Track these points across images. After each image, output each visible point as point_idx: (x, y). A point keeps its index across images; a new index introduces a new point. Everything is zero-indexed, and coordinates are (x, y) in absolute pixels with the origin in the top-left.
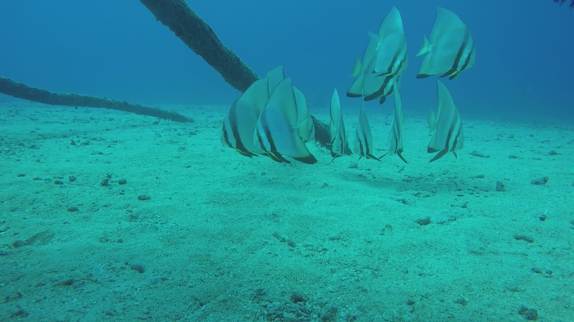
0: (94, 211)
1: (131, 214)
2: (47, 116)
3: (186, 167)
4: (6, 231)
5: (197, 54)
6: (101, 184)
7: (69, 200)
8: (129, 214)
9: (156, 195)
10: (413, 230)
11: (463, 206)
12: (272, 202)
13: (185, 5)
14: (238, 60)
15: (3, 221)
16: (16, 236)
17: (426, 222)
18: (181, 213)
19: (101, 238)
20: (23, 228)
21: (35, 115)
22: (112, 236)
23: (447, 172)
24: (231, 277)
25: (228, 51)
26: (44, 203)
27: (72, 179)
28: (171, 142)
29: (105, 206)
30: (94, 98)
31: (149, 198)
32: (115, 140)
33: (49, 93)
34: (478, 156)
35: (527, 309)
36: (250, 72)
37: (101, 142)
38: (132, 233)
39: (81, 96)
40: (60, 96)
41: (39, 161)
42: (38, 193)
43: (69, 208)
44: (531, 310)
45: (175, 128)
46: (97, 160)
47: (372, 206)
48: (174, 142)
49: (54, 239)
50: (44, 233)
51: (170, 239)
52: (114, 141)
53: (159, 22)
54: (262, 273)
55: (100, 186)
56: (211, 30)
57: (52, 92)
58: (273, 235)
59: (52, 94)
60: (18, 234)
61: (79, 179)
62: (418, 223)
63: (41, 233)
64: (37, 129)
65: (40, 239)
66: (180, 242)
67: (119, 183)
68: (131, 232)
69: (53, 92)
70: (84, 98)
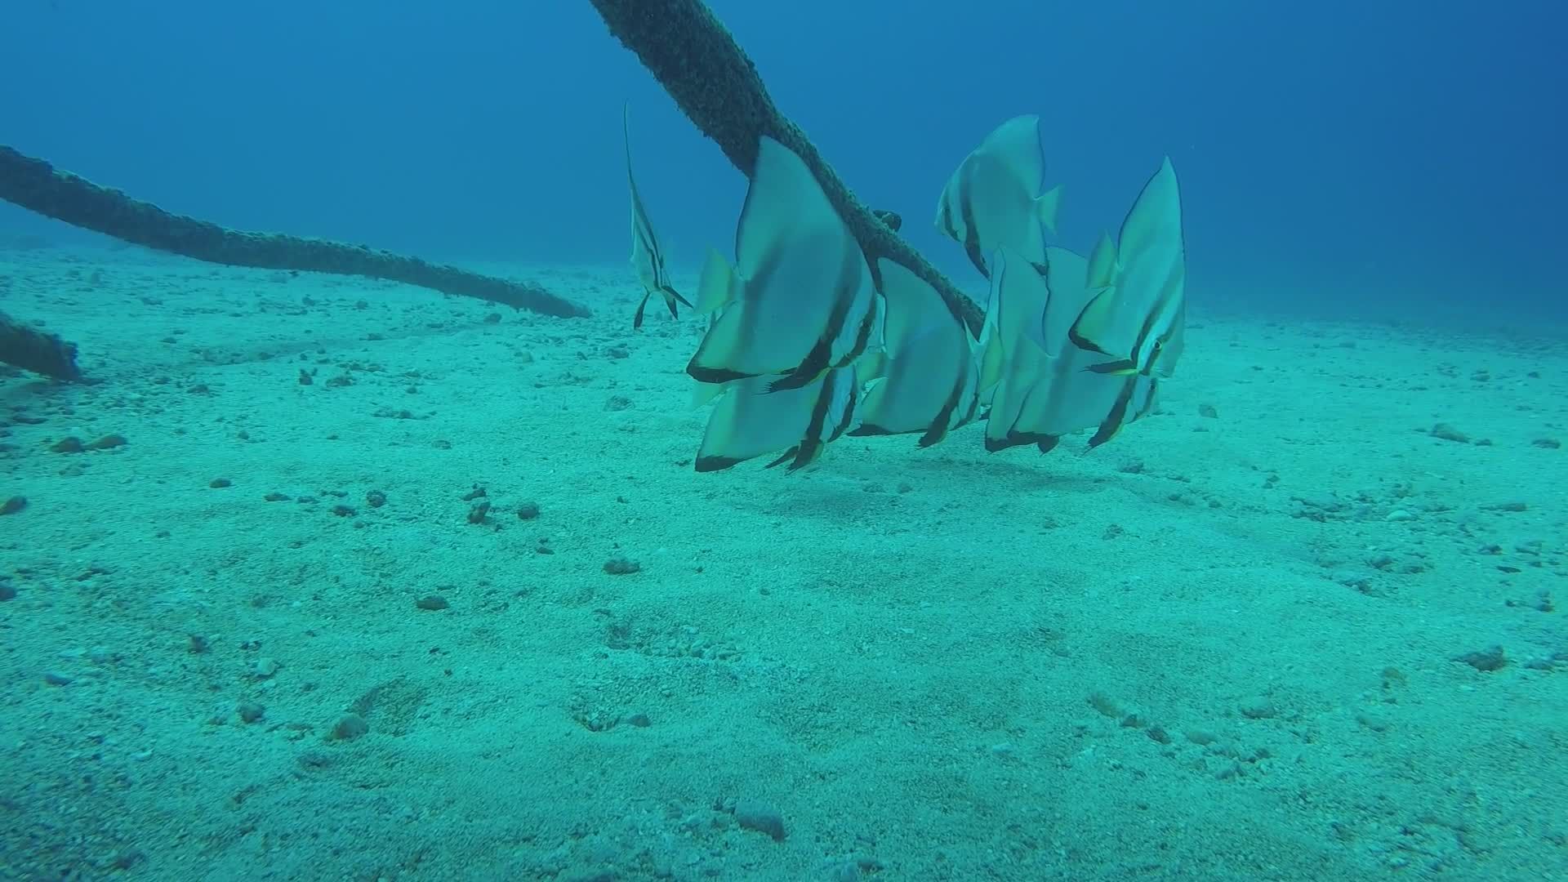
0: (495, 609)
1: (611, 621)
2: (177, 290)
3: (677, 463)
4: (277, 675)
5: (705, 135)
6: (470, 517)
7: (403, 569)
8: (605, 621)
9: (651, 559)
10: (1471, 688)
11: (1543, 606)
12: (996, 584)
15: (256, 642)
16: (312, 694)
17: (1491, 662)
18: (759, 620)
19: (573, 709)
20: (323, 667)
21: (146, 288)
22: (603, 700)
23: (1406, 491)
24: (1060, 855)
26: (337, 579)
27: (377, 500)
28: (571, 379)
29: (521, 594)
30: (336, 246)
31: (636, 568)
32: (413, 370)
33: (220, 232)
34: (1453, 438)
36: (841, 190)
37: (376, 375)
38: (667, 692)
39: (304, 242)
40: (250, 240)
41: (246, 437)
42: (299, 544)
43: (420, 599)
45: (557, 335)
46: (408, 435)
47: (1297, 602)
48: (577, 379)
49: (430, 709)
50: (393, 685)
51: (786, 715)
52: (409, 374)
53: (617, 40)
54: (1146, 842)
55: (465, 522)
57: (229, 229)
58: (1089, 702)
59: (229, 234)
60: (316, 686)
61: (393, 495)
62: (1471, 664)
63: (383, 688)
64: (176, 333)
65: (384, 705)
66: (819, 723)
67: (519, 514)
68: (663, 690)
69: (232, 230)
70: (313, 246)
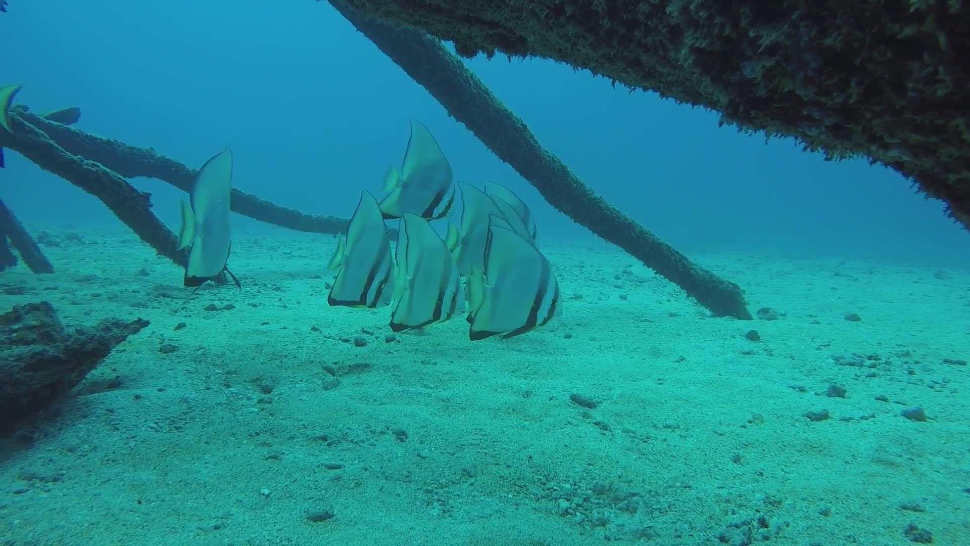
13: (488, 94)
14: (564, 169)
25: (548, 156)
33: (301, 214)
35: (916, 529)
39: (343, 220)
44: (923, 530)
56: (525, 127)
